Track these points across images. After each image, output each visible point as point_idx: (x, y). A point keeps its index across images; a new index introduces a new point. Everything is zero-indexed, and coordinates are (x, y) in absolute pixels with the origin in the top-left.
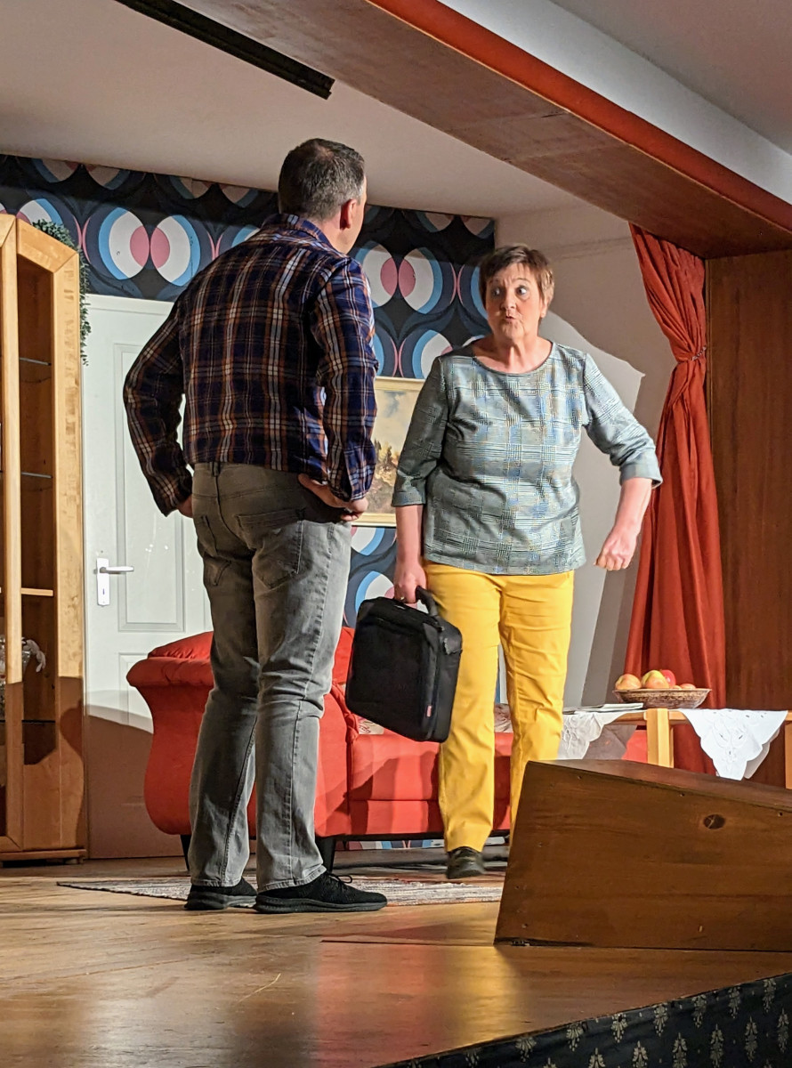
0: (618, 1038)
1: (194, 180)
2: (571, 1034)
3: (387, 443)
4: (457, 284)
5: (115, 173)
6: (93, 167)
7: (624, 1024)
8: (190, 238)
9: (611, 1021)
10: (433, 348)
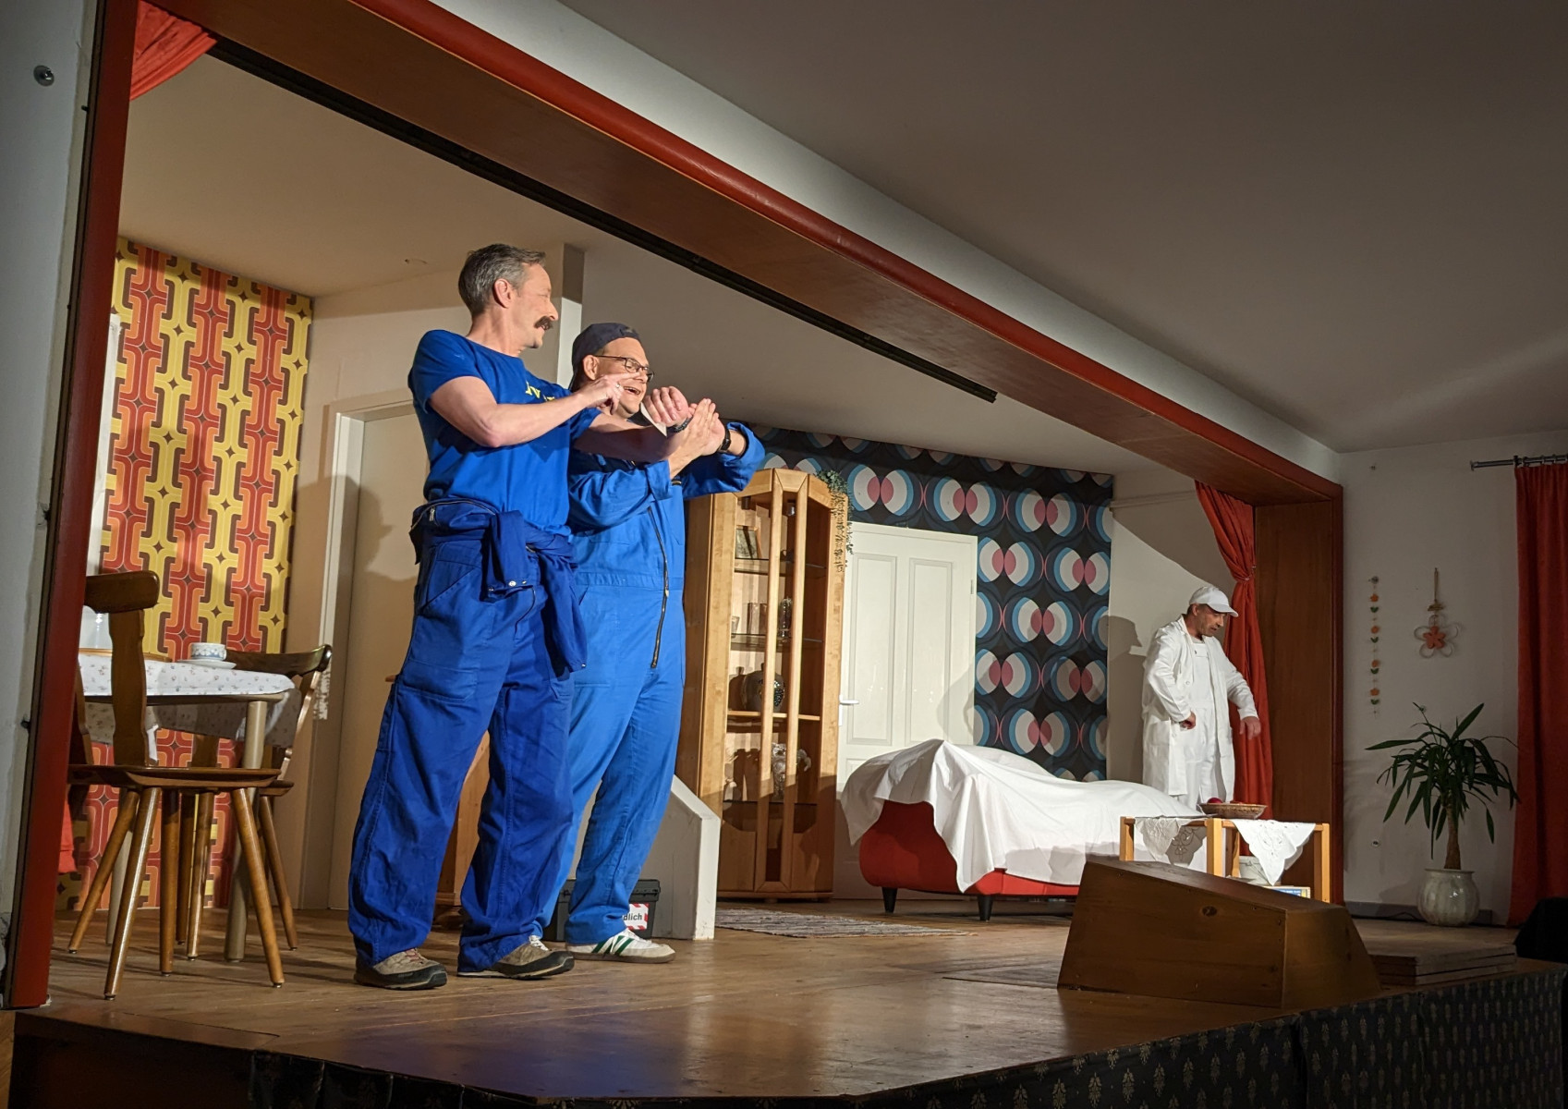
0: (1112, 1066)
1: (911, 447)
2: (1075, 1062)
4: (1086, 518)
5: (859, 443)
6: (846, 438)
7: (1117, 1056)
8: (908, 484)
9: (1106, 1055)
10: (1068, 559)
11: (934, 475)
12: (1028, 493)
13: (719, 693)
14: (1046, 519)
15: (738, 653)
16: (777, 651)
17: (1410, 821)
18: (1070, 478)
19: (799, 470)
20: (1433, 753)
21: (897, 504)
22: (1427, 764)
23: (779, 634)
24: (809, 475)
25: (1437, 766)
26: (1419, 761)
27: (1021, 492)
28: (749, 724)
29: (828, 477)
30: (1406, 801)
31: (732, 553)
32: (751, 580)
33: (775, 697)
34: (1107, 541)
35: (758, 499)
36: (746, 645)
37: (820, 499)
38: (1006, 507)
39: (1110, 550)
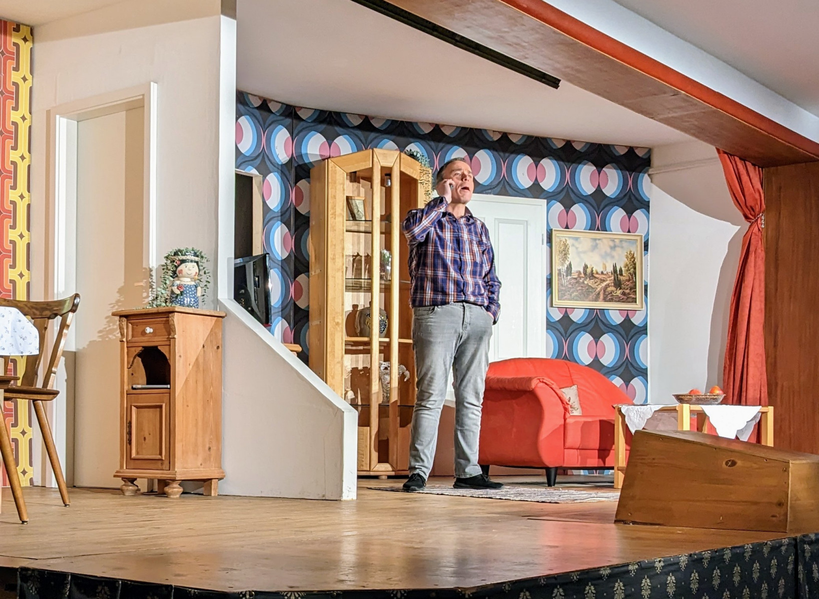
1: (494, 131)
3: (591, 265)
4: (630, 182)
5: (453, 129)
6: (443, 126)
8: (492, 160)
10: (617, 215)
11: (512, 153)
12: (585, 164)
13: (338, 324)
14: (599, 185)
18: (617, 152)
21: (484, 176)
27: (580, 163)
28: (361, 348)
34: (647, 200)
35: (362, 174)
37: (409, 172)
38: (568, 176)
39: (649, 206)
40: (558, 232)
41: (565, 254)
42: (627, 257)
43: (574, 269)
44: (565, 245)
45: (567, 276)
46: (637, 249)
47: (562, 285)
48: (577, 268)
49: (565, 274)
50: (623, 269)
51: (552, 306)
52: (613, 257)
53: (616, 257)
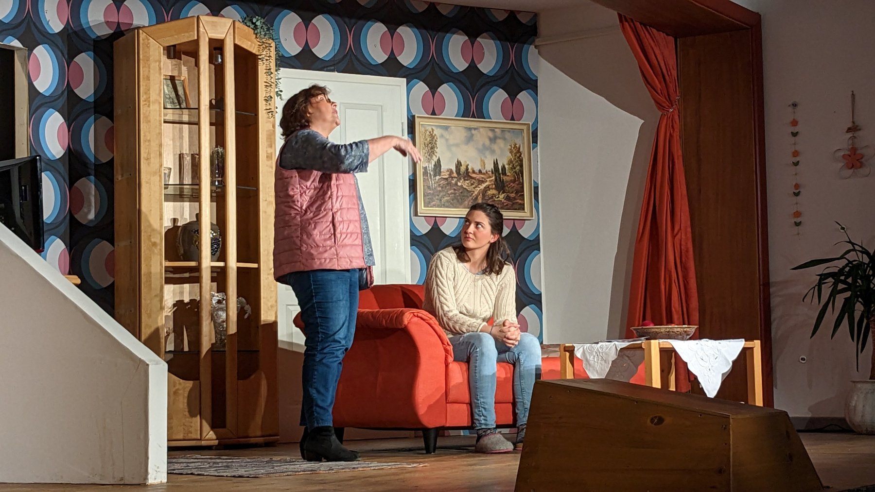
3: (466, 162)
4: (512, 56)
8: (334, 29)
10: (497, 98)
11: (360, 18)
12: (454, 33)
13: (154, 244)
14: (473, 58)
15: (171, 204)
16: (212, 201)
17: (835, 336)
18: (495, 17)
19: (223, 16)
20: (855, 269)
21: (324, 49)
22: (850, 280)
23: (212, 183)
24: (234, 22)
25: (859, 281)
26: (842, 278)
27: (447, 32)
28: (187, 275)
29: (253, 23)
30: (831, 317)
31: (160, 103)
32: (181, 131)
33: (212, 246)
34: (534, 78)
35: (183, 48)
36: (179, 196)
37: (246, 45)
38: (433, 48)
39: (537, 87)
40: (422, 120)
41: (431, 147)
42: (511, 152)
43: (444, 167)
44: (432, 136)
45: (435, 176)
46: (523, 142)
47: (429, 187)
48: (448, 165)
49: (432, 173)
50: (507, 166)
51: (416, 214)
52: (493, 152)
53: (498, 151)
